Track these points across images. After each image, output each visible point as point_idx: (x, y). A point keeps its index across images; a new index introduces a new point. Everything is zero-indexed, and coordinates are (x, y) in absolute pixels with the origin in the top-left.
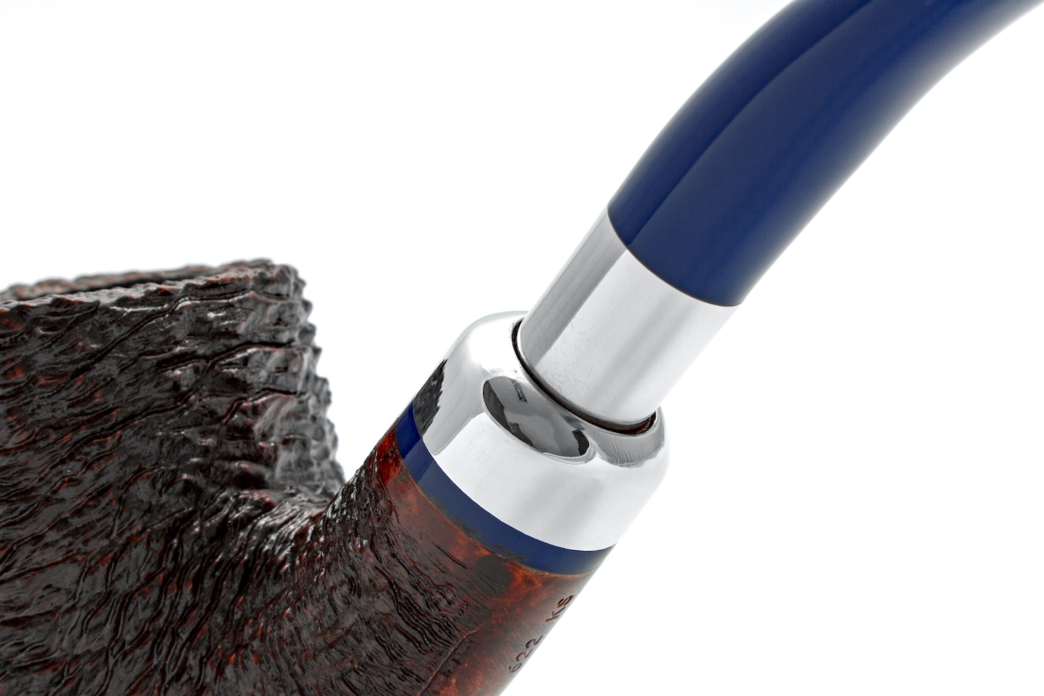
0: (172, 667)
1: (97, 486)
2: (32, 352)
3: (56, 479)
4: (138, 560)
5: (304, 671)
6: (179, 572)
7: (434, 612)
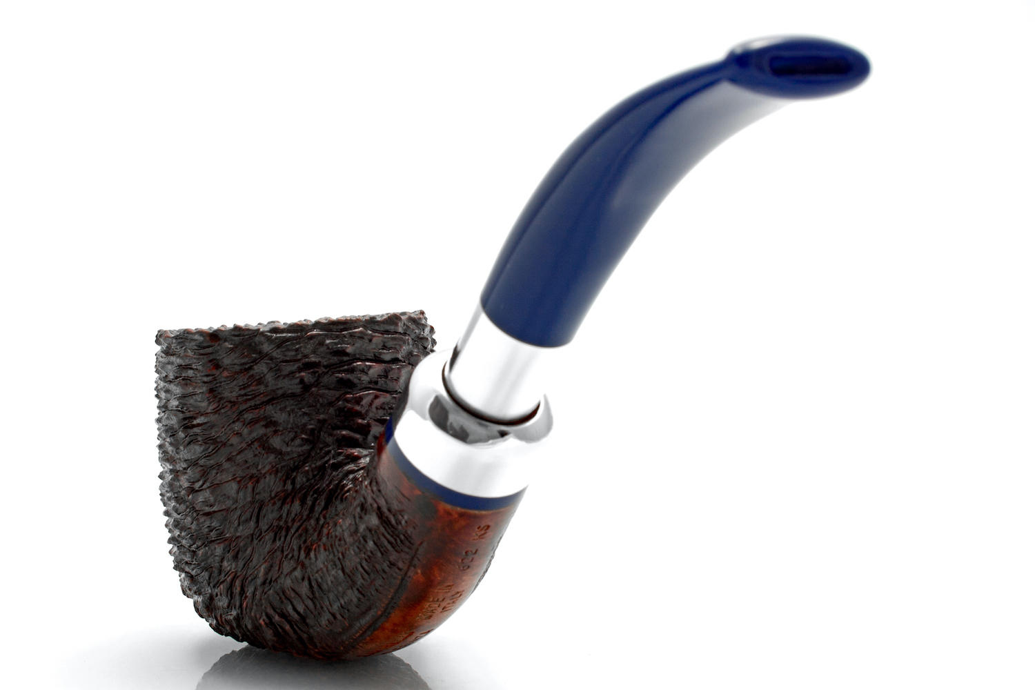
0: (287, 548)
1: (251, 438)
2: (222, 357)
3: (230, 432)
4: (271, 484)
5: (344, 557)
6: (294, 493)
7: (400, 527)
